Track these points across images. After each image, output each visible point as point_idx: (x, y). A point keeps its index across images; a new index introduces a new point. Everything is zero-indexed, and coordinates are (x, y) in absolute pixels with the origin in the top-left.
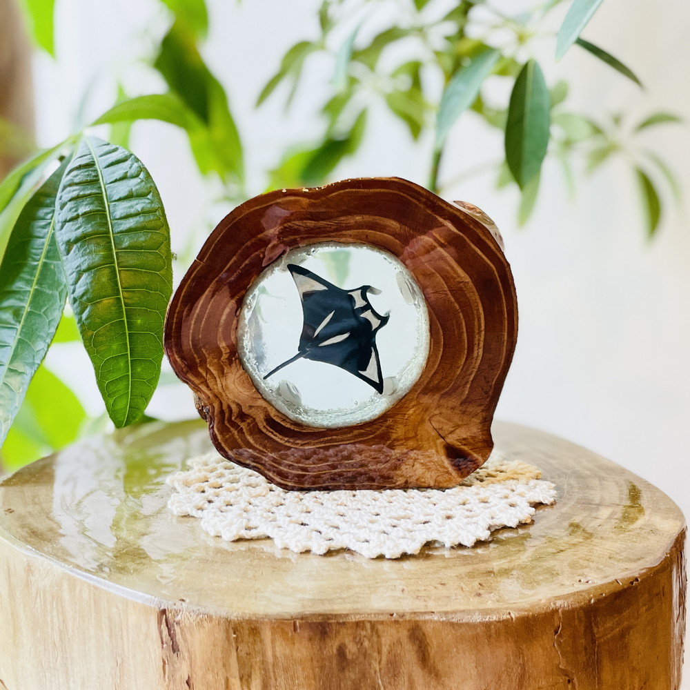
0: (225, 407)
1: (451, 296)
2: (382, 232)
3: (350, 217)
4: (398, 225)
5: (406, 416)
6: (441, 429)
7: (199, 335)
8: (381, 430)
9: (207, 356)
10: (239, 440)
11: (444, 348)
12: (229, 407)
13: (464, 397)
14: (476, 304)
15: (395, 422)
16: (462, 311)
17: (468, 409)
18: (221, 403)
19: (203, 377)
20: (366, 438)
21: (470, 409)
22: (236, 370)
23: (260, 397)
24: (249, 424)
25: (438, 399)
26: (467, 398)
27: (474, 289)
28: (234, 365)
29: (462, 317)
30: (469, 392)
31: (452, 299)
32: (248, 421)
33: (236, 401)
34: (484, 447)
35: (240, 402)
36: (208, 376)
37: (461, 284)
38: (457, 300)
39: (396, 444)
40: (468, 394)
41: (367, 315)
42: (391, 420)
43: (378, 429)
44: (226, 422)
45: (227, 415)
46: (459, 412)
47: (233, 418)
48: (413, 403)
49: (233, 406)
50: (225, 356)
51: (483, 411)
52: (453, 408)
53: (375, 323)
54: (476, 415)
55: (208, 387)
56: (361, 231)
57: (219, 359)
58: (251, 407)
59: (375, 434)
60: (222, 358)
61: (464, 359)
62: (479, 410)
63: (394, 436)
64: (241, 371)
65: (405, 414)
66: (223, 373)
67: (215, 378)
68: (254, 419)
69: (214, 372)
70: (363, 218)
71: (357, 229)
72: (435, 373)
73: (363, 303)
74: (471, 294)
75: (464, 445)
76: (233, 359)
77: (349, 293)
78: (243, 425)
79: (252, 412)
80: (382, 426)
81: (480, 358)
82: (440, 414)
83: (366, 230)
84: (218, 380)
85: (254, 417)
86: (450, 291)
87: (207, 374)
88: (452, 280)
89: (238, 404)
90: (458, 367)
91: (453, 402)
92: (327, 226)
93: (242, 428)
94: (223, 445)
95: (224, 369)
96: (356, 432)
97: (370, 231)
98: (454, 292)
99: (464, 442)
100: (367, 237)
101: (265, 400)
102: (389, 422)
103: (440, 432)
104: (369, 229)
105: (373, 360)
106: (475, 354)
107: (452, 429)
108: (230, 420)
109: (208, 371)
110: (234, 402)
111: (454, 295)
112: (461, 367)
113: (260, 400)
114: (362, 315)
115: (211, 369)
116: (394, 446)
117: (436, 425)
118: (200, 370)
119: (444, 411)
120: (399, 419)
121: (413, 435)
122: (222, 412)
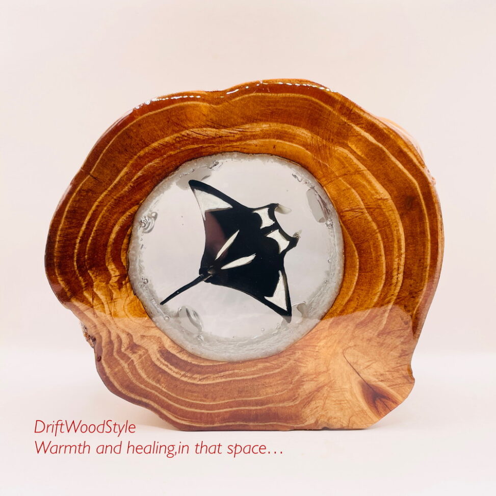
0: (113, 337)
1: (367, 215)
2: (292, 142)
3: (255, 124)
4: (310, 134)
5: (317, 348)
6: (356, 363)
7: (85, 255)
8: (288, 364)
9: (93, 278)
10: (130, 373)
11: (359, 272)
12: (118, 337)
13: (382, 327)
14: (395, 224)
15: (304, 354)
16: (380, 232)
17: (386, 341)
18: (109, 332)
19: (90, 303)
20: (272, 373)
21: (389, 340)
22: (126, 295)
23: (154, 326)
24: (140, 356)
25: (352, 329)
26: (385, 329)
27: (394, 207)
28: (124, 289)
29: (380, 238)
30: (387, 321)
31: (370, 218)
32: (140, 352)
33: (127, 330)
34: (404, 384)
35: (130, 332)
36: (95, 301)
37: (380, 202)
38: (374, 219)
39: (305, 380)
40: (386, 324)
41: (275, 235)
42: (300, 352)
43: (285, 363)
44: (115, 354)
45: (116, 346)
46: (376, 344)
47: (123, 350)
48: (325, 334)
49: (124, 337)
50: (114, 280)
51: (403, 343)
52: (370, 340)
53: (283, 244)
54: (395, 347)
55: (94, 314)
56: (267, 140)
57: (107, 283)
58: (143, 337)
59: (282, 368)
60: (111, 282)
61: (382, 285)
62: (398, 342)
63: (303, 370)
64: (132, 296)
65: (316, 346)
66: (112, 299)
67: (103, 303)
68: (147, 350)
69: (102, 298)
70: (270, 126)
71: (263, 138)
72: (350, 301)
73: (271, 222)
74: (391, 212)
75: (382, 381)
76: (124, 282)
77: (256, 212)
78: (134, 357)
79: (144, 343)
80: (290, 359)
81: (400, 284)
82: (355, 346)
83: (273, 140)
84: (106, 306)
85: (146, 348)
86: (367, 208)
87: (93, 299)
88: (369, 197)
89: (128, 334)
90: (375, 294)
91: (370, 332)
92: (229, 134)
93: (132, 361)
94: (112, 379)
95: (112, 293)
96: (261, 366)
97: (277, 141)
98: (371, 210)
99: (381, 378)
100: (274, 147)
101: (159, 329)
102: (297, 355)
103: (355, 366)
104: (277, 139)
105: (280, 286)
106: (394, 281)
107: (368, 364)
108: (119, 352)
109: (94, 296)
110: (123, 331)
111: (371, 214)
112: (379, 294)
113: (153, 329)
114: (269, 236)
115: (99, 293)
116: (304, 381)
117: (351, 359)
118: (86, 294)
119: (359, 342)
120: (308, 352)
121: (324, 369)
122: (111, 343)
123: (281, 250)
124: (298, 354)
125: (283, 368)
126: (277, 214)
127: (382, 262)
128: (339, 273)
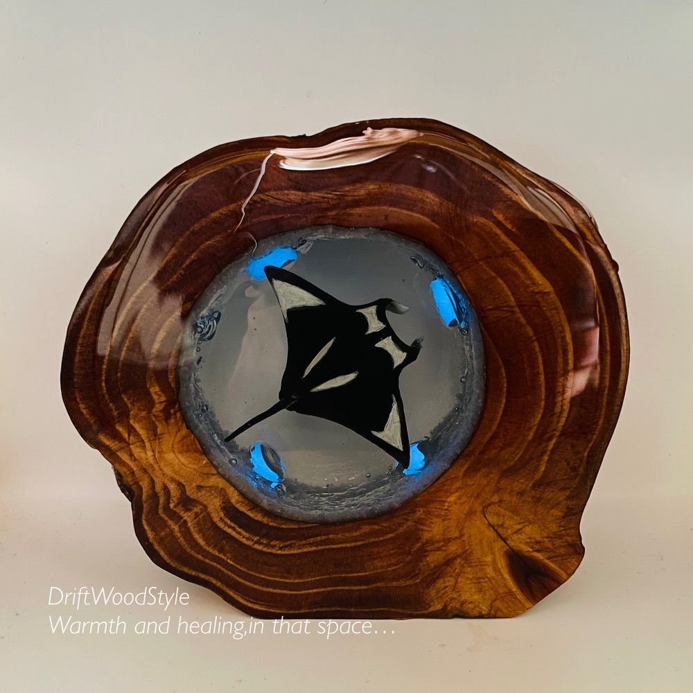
0: (158, 488)
1: (520, 315)
2: (412, 210)
3: (359, 185)
4: (437, 199)
5: (446, 504)
6: (502, 526)
7: (117, 373)
8: (405, 527)
9: (129, 405)
10: (181, 539)
11: (507, 397)
12: (165, 488)
13: (538, 476)
14: (560, 328)
15: (428, 513)
16: (538, 339)
17: (545, 495)
18: (152, 481)
19: (124, 440)
20: (381, 539)
21: (548, 495)
22: (176, 429)
23: (216, 472)
24: (197, 515)
25: (497, 478)
26: (543, 477)
27: (559, 305)
28: (172, 421)
29: (537, 349)
30: (546, 467)
31: (523, 320)
32: (195, 510)
33: (177, 478)
34: (570, 555)
35: (182, 481)
36: (131, 438)
37: (537, 296)
38: (530, 322)
39: (429, 548)
40: (544, 471)
41: (387, 344)
42: (421, 510)
43: (400, 525)
44: (160, 511)
45: (162, 500)
46: (530, 499)
47: (172, 505)
48: (458, 484)
49: (172, 487)
50: (158, 407)
51: (568, 498)
52: (521, 493)
53: (398, 357)
54: (557, 504)
55: (131, 455)
56: (376, 208)
57: (149, 412)
58: (199, 488)
59: (396, 533)
60: (154, 410)
61: (540, 416)
62: (562, 496)
63: (426, 536)
64: (184, 431)
65: (445, 502)
66: (155, 434)
67: (143, 441)
68: (205, 507)
69: (142, 432)
70: (380, 187)
71: (370, 205)
72: (493, 438)
73: (381, 326)
74: (553, 312)
75: (538, 551)
76: (172, 411)
77: (360, 311)
78: (187, 516)
79: (202, 496)
80: (407, 520)
81: (565, 414)
82: (500, 501)
83: (384, 207)
84: (148, 445)
85: (205, 503)
86: (519, 306)
87: (129, 435)
88: (522, 290)
89: (180, 484)
90: (530, 429)
91: (521, 484)
92: (321, 200)
93: (185, 521)
94: (157, 547)
95: (157, 427)
96: (366, 529)
97: (390, 209)
98: (525, 308)
99: (537, 547)
100: (386, 218)
101: (223, 476)
102: (418, 514)
103: (500, 530)
104: (390, 206)
105: (394, 416)
106: (558, 410)
107: (519, 527)
108: (167, 508)
109: (131, 430)
110: (173, 480)
111: (525, 314)
112: (535, 428)
113: (214, 477)
114: (378, 345)
115: (137, 426)
116: (428, 551)
117: (494, 520)
118: (120, 429)
119: (506, 497)
120: (433, 510)
121: (457, 534)
122: (154, 496)
123: (395, 366)
124: (420, 513)
125: (398, 532)
126: (389, 314)
127: (540, 382)
128: (479, 398)
